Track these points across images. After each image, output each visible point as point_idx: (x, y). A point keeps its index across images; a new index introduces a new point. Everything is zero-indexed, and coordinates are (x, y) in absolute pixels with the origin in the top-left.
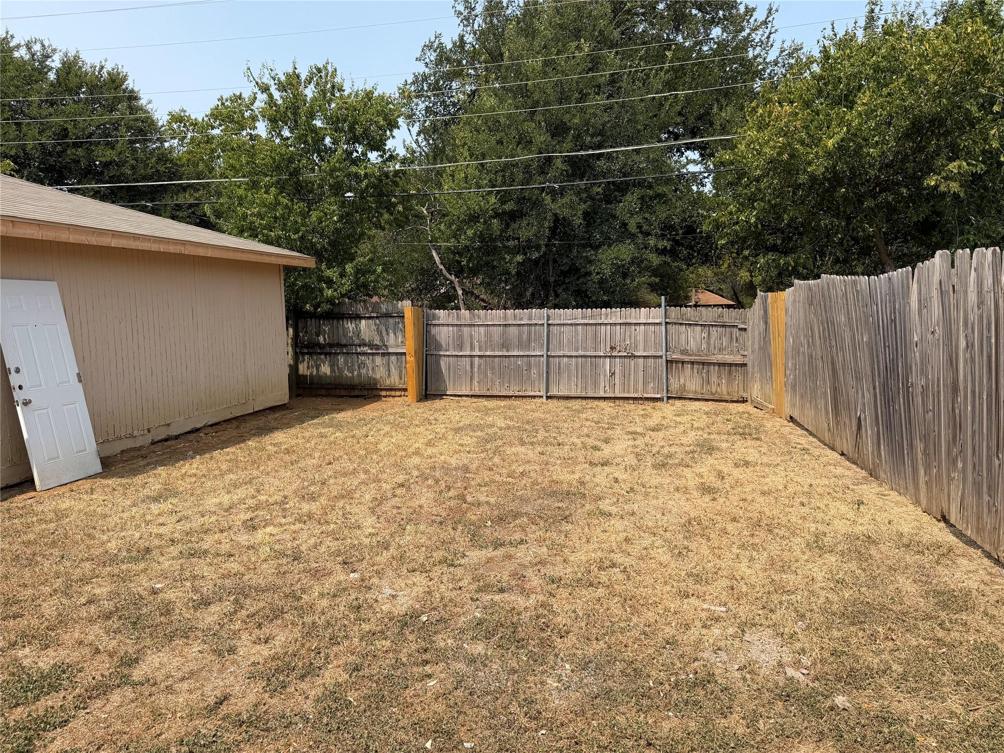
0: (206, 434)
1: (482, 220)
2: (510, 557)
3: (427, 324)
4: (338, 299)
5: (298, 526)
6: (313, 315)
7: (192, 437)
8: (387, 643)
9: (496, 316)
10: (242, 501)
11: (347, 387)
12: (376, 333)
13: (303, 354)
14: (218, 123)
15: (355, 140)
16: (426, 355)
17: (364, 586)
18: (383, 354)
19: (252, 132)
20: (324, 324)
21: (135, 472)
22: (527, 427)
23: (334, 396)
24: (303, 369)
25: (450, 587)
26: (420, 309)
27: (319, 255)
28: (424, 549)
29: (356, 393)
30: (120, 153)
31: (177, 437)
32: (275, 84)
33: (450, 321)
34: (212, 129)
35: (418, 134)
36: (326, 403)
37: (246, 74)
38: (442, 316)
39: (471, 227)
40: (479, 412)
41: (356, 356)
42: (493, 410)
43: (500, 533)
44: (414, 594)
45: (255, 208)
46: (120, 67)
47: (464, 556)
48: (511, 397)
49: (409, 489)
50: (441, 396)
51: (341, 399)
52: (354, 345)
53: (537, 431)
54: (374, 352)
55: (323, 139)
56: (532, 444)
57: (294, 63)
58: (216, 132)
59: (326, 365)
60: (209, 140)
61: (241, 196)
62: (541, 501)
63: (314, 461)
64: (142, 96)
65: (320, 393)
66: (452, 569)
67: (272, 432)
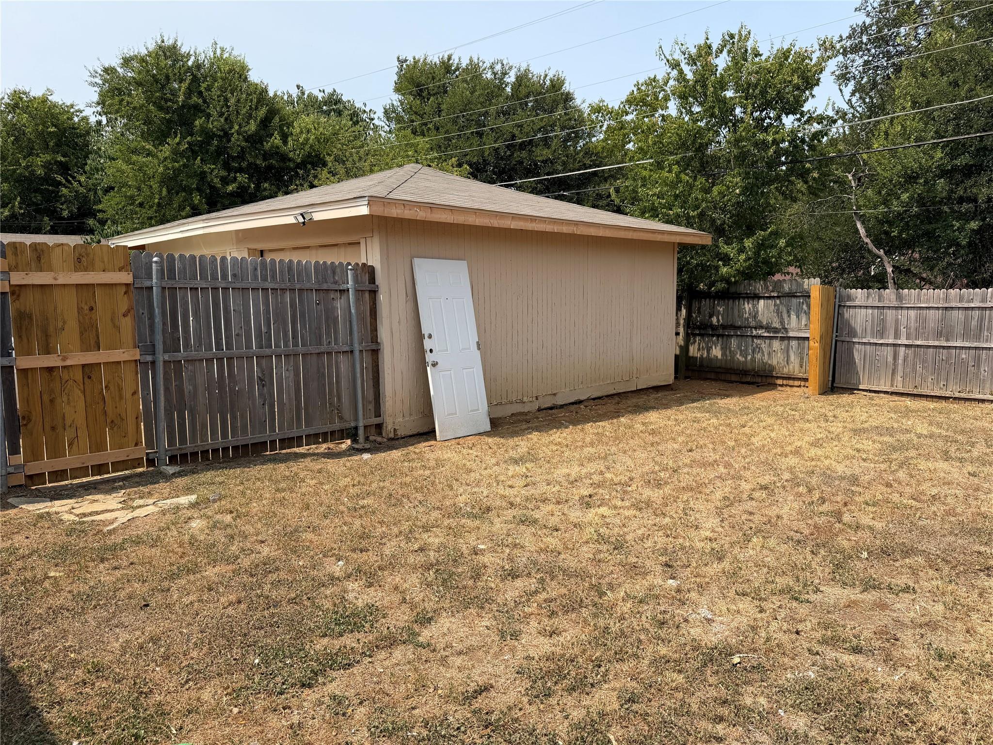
0: (586, 406)
1: (922, 181)
2: (882, 606)
3: (839, 306)
4: (734, 277)
5: (631, 512)
6: (706, 295)
7: (573, 408)
8: (680, 679)
9: (932, 296)
10: (589, 475)
11: (739, 372)
12: (775, 314)
13: (695, 335)
14: (632, 108)
15: (767, 105)
16: (836, 341)
17: (679, 598)
18: (782, 339)
19: (663, 112)
20: (718, 305)
21: (514, 434)
22: (959, 438)
23: (725, 381)
24: (693, 351)
25: (784, 628)
26: (831, 289)
27: (719, 231)
28: (765, 570)
29: (749, 379)
30: (555, 151)
31: (562, 406)
32: (685, 58)
33: (870, 303)
34: (627, 115)
35: (853, 94)
36: (715, 386)
37: (658, 54)
38: (859, 297)
39: (907, 190)
40: (895, 412)
41: (751, 339)
42: (916, 411)
43: (878, 571)
44: (734, 624)
45: (657, 188)
46: (560, 73)
47: (817, 591)
48: (948, 398)
49: (772, 494)
50: (851, 390)
51: (731, 385)
52: (750, 327)
53: (973, 445)
54: (772, 335)
55: (734, 109)
56: (961, 460)
57: (706, 33)
58: (629, 118)
59: (719, 348)
60: (622, 126)
61: (645, 177)
62: (953, 539)
63: (676, 446)
64: (575, 96)
65: (709, 376)
66: (795, 604)
67: (647, 411)
